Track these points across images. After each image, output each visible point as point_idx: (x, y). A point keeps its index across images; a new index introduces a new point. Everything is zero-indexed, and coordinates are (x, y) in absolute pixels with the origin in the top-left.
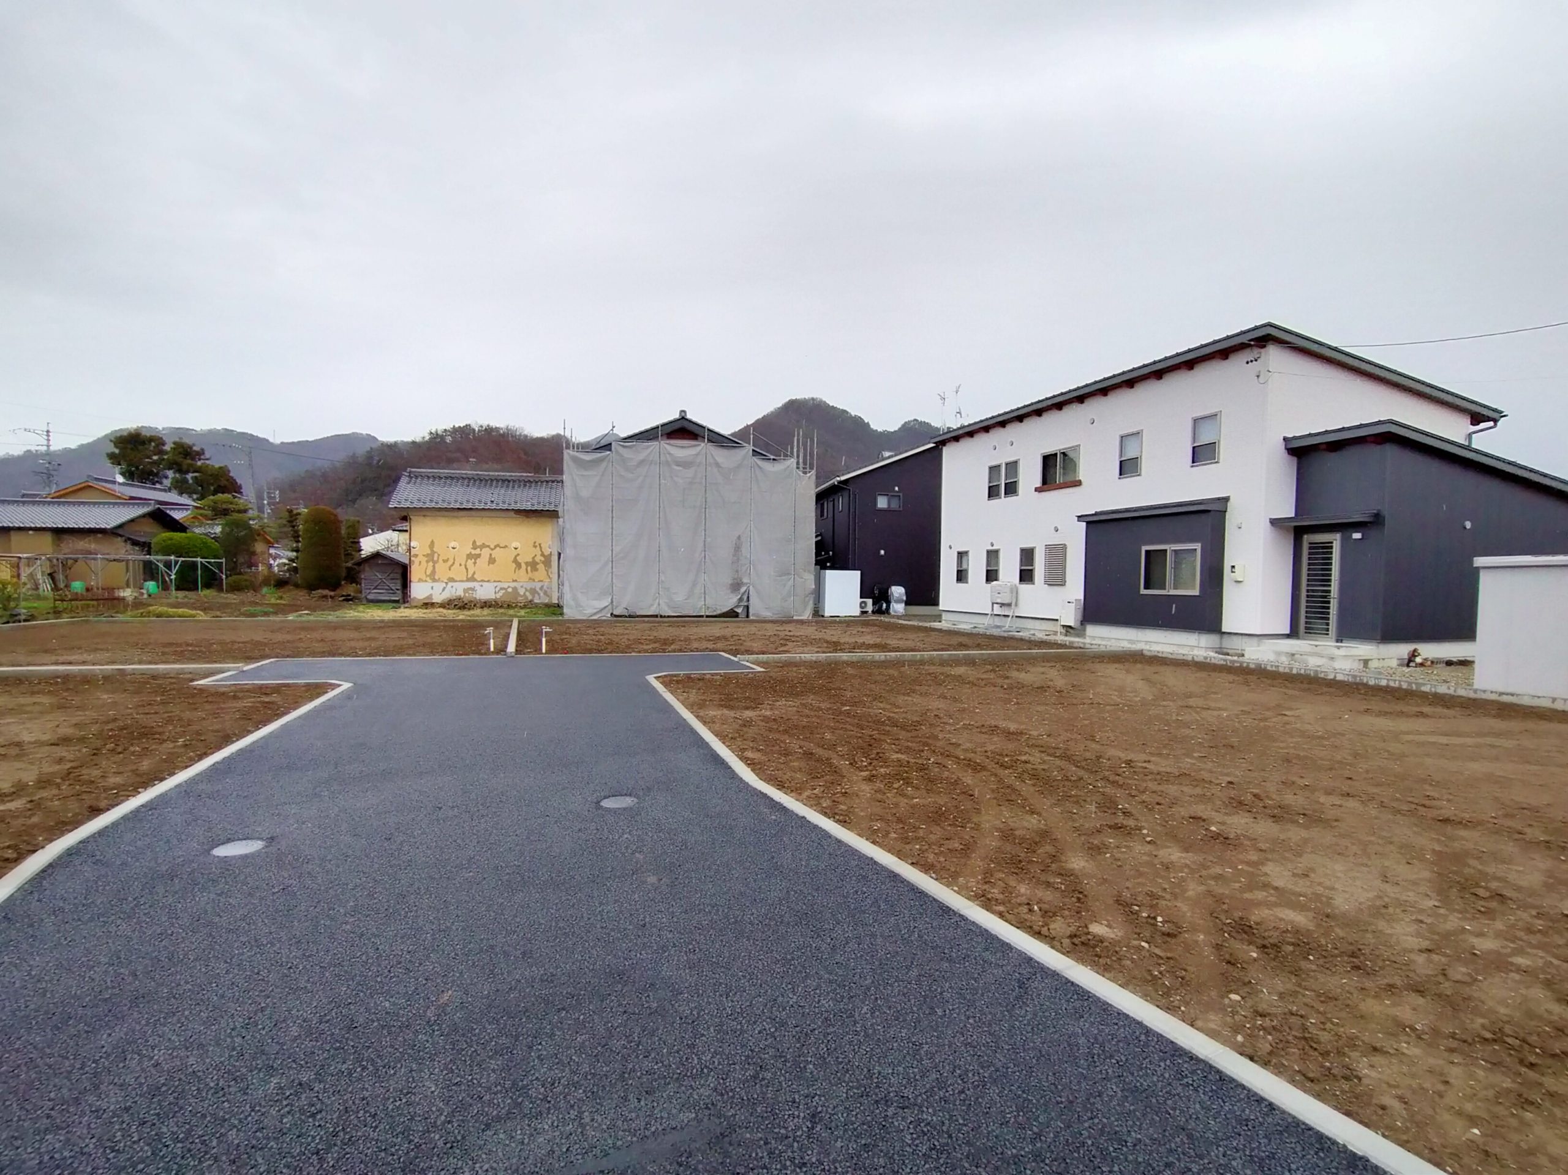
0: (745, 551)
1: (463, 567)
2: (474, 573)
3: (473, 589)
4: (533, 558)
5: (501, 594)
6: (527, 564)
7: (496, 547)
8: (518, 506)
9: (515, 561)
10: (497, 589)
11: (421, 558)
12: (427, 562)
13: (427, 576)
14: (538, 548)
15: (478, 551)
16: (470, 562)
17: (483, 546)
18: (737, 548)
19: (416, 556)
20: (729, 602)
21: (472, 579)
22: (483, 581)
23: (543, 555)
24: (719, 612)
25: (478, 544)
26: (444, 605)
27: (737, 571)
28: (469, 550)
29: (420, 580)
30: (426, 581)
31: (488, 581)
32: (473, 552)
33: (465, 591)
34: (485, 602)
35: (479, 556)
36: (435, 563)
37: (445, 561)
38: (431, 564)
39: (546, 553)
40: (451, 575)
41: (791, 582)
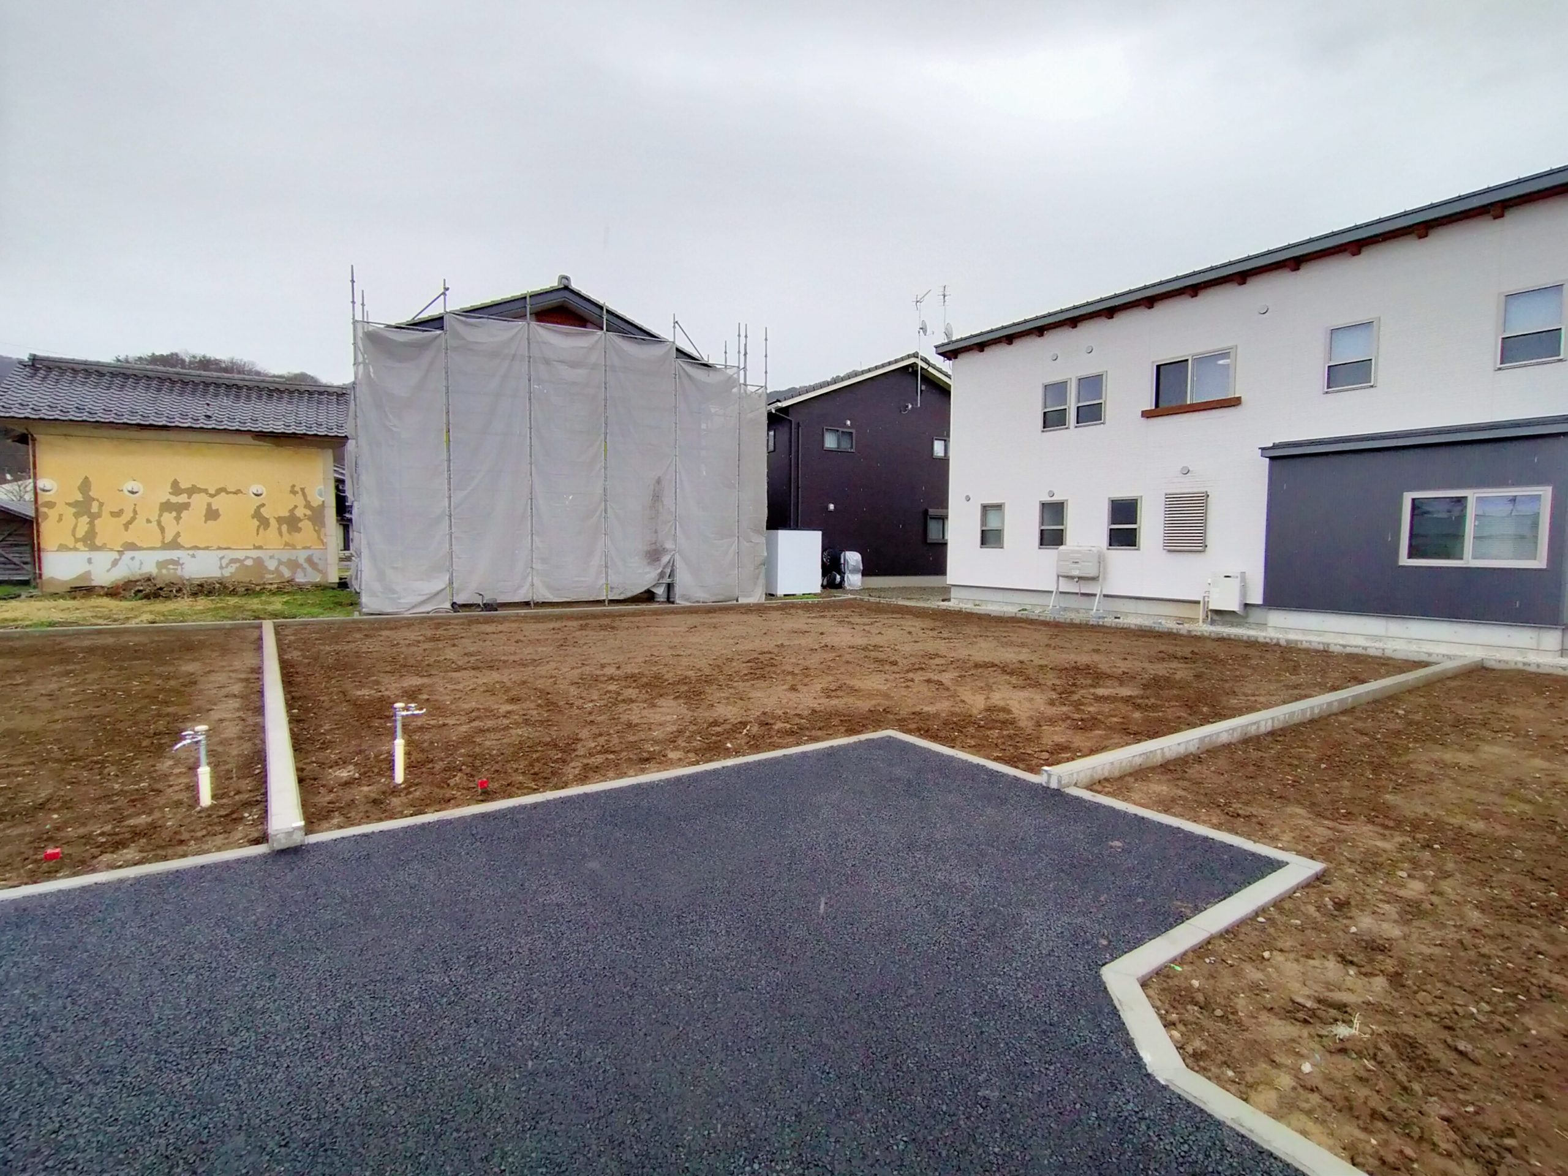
0: (668, 501)
1: (155, 524)
2: (178, 534)
3: (176, 563)
4: (292, 511)
5: (232, 568)
6: (280, 520)
7: (219, 491)
8: (260, 427)
9: (257, 514)
10: (224, 562)
11: (60, 508)
12: (77, 515)
13: (77, 540)
14: (300, 496)
15: (183, 498)
16: (168, 518)
17: (192, 491)
18: (657, 497)
19: (51, 505)
20: (643, 578)
21: (174, 545)
22: (196, 548)
23: (308, 505)
24: (629, 594)
25: (183, 486)
26: (113, 592)
27: (656, 532)
28: (164, 495)
29: (63, 548)
30: (75, 549)
31: (207, 548)
32: (174, 499)
33: (161, 565)
34: (201, 585)
35: (186, 506)
36: (93, 517)
37: (117, 514)
38: (85, 519)
39: (314, 504)
40: (130, 537)
41: (734, 547)
